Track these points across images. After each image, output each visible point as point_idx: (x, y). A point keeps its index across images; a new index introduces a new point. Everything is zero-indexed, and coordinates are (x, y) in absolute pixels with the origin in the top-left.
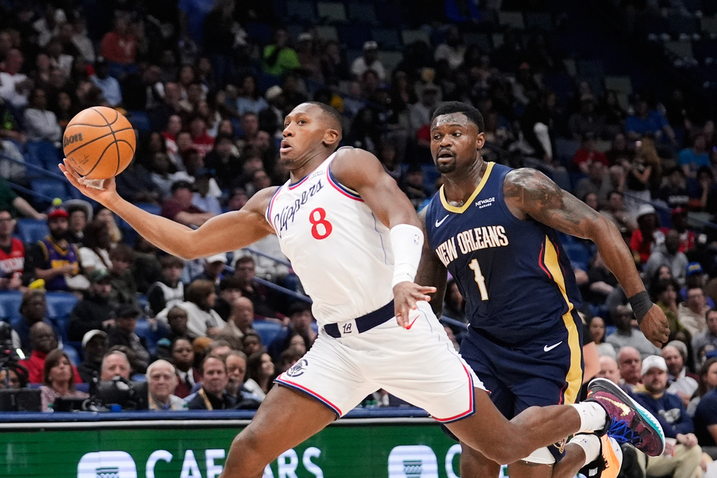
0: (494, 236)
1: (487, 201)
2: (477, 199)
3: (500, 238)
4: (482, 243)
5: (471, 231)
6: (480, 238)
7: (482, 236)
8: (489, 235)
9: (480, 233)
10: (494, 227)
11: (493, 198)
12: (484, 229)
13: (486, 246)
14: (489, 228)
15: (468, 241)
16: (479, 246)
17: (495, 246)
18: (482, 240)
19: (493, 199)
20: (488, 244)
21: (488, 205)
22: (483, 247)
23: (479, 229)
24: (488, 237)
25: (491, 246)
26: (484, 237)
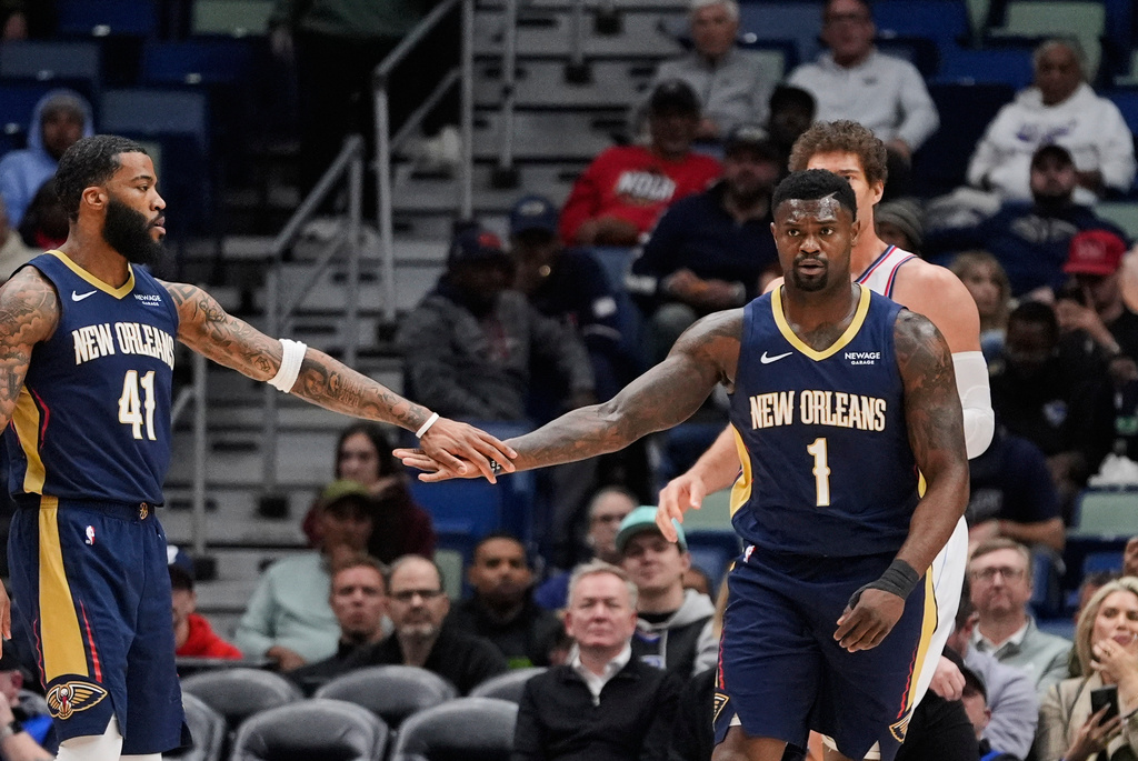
0: (868, 414)
1: (867, 356)
2: (849, 348)
3: (876, 417)
4: (845, 418)
5: (829, 394)
6: (844, 410)
7: (848, 407)
8: (861, 409)
9: (846, 402)
10: (872, 400)
11: (878, 354)
12: (854, 398)
13: (851, 425)
14: (864, 399)
15: (818, 406)
16: (837, 421)
17: (865, 428)
18: (846, 414)
19: (877, 356)
20: (855, 422)
21: (869, 363)
22: (845, 424)
23: (845, 396)
24: (858, 412)
25: (859, 426)
26: (851, 411)
